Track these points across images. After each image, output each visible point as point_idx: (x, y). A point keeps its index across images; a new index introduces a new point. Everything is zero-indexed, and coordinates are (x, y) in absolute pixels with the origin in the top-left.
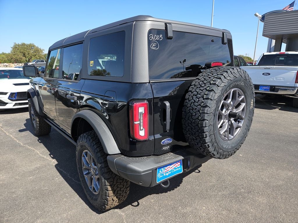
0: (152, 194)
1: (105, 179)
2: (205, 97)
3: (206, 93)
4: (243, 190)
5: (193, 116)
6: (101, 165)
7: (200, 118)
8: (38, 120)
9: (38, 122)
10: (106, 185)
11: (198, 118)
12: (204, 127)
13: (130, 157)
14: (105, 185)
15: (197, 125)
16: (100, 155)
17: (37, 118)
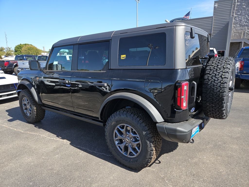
0: (164, 154)
1: (150, 142)
2: (223, 76)
3: (223, 74)
4: (220, 143)
5: (215, 90)
6: (146, 132)
7: (221, 91)
8: (35, 108)
9: (35, 110)
10: (152, 147)
11: (219, 91)
12: (223, 97)
13: (172, 123)
14: (150, 147)
15: (219, 96)
16: (144, 125)
17: (34, 107)
